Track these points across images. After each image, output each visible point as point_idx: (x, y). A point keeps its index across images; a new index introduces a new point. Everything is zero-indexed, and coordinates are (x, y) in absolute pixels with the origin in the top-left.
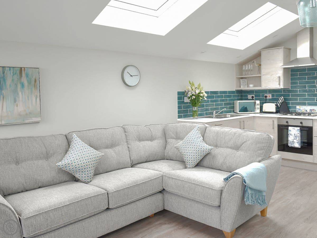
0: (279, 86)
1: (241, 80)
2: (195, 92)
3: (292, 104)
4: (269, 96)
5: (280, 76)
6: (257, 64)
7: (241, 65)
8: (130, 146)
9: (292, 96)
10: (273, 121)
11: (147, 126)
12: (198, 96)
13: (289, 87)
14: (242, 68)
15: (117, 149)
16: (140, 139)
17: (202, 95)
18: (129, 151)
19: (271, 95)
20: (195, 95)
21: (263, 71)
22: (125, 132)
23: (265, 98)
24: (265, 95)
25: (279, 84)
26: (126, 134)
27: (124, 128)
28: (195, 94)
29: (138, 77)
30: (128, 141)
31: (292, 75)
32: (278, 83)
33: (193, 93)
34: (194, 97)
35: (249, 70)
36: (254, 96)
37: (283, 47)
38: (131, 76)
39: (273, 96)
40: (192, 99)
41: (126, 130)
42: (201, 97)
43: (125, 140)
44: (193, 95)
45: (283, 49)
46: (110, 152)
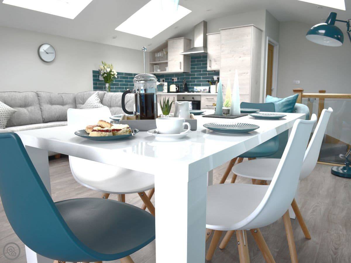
0: (180, 70)
1: (155, 66)
2: (107, 71)
3: (192, 85)
4: (175, 79)
5: (181, 62)
6: (165, 52)
7: (154, 53)
8: (42, 108)
9: (192, 78)
10: (174, 98)
11: (60, 94)
12: (109, 74)
13: (189, 71)
14: (155, 55)
15: (30, 108)
16: (52, 103)
17: (112, 73)
18: (41, 111)
19: (176, 78)
20: (106, 74)
21: (170, 57)
22: (38, 96)
23: (172, 81)
24: (173, 78)
25: (181, 68)
26: (39, 98)
27: (37, 94)
28: (106, 72)
29: (54, 55)
30: (41, 103)
31: (192, 62)
32: (179, 67)
33: (105, 72)
34: (106, 75)
35: (160, 57)
36: (164, 79)
37: (183, 38)
38: (47, 53)
39: (178, 79)
40: (104, 76)
41: (39, 95)
42: (112, 75)
43: (37, 102)
44: (105, 73)
45: (183, 39)
46: (23, 110)
